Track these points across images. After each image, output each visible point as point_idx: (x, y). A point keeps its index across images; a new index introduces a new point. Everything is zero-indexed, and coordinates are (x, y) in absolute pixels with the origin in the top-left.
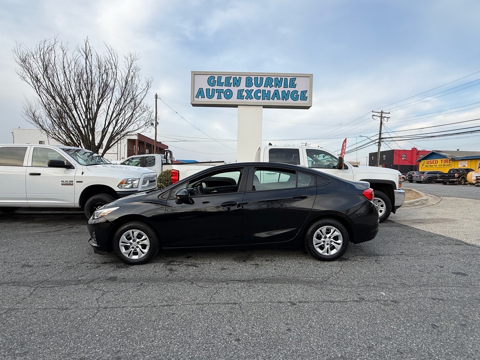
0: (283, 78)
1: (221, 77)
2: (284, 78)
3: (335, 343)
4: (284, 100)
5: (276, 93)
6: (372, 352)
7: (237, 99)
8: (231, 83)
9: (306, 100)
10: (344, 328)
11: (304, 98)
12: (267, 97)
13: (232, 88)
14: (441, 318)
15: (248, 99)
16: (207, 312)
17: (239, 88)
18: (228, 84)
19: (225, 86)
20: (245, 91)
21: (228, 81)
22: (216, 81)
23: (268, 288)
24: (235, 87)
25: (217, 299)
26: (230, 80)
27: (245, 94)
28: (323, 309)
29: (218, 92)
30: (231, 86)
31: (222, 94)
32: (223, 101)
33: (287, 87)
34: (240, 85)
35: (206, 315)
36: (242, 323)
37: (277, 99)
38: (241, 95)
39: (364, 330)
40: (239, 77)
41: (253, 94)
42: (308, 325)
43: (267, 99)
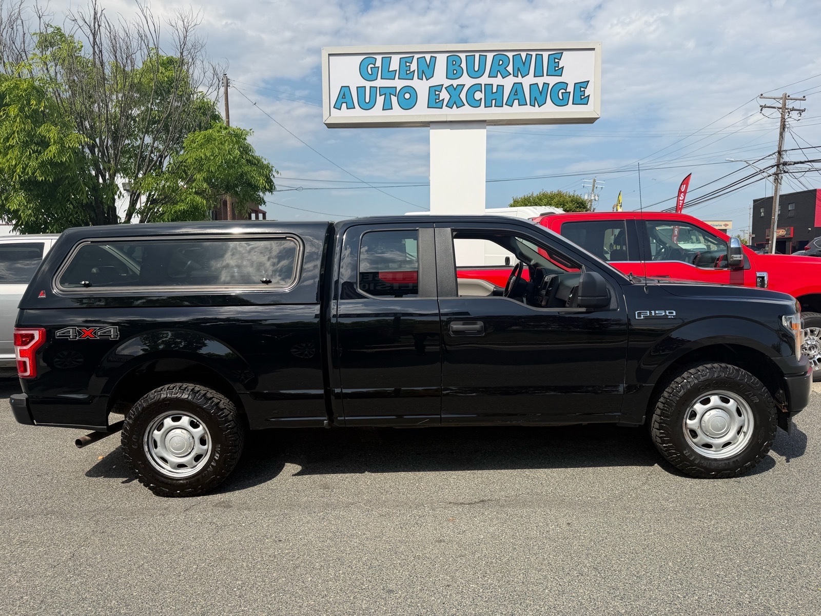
0: (532, 55)
1: (391, 57)
2: (534, 54)
3: (618, 596)
4: (534, 106)
5: (516, 91)
6: (676, 607)
7: (428, 107)
8: (415, 70)
9: (587, 104)
10: (635, 575)
11: (582, 98)
12: (496, 99)
13: (415, 83)
14: (805, 558)
15: (452, 108)
16: (405, 554)
17: (433, 82)
18: (407, 74)
19: (399, 79)
20: (446, 88)
21: (406, 66)
22: (379, 67)
23: (507, 515)
24: (422, 79)
25: (419, 534)
26: (411, 63)
27: (444, 95)
28: (604, 547)
29: (385, 94)
30: (412, 79)
31: (394, 99)
32: (397, 114)
33: (543, 76)
34: (433, 76)
35: (403, 560)
36: (466, 570)
37: (519, 105)
38: (436, 99)
39: (669, 577)
40: (431, 57)
41: (463, 96)
42: (575, 572)
43: (495, 106)
